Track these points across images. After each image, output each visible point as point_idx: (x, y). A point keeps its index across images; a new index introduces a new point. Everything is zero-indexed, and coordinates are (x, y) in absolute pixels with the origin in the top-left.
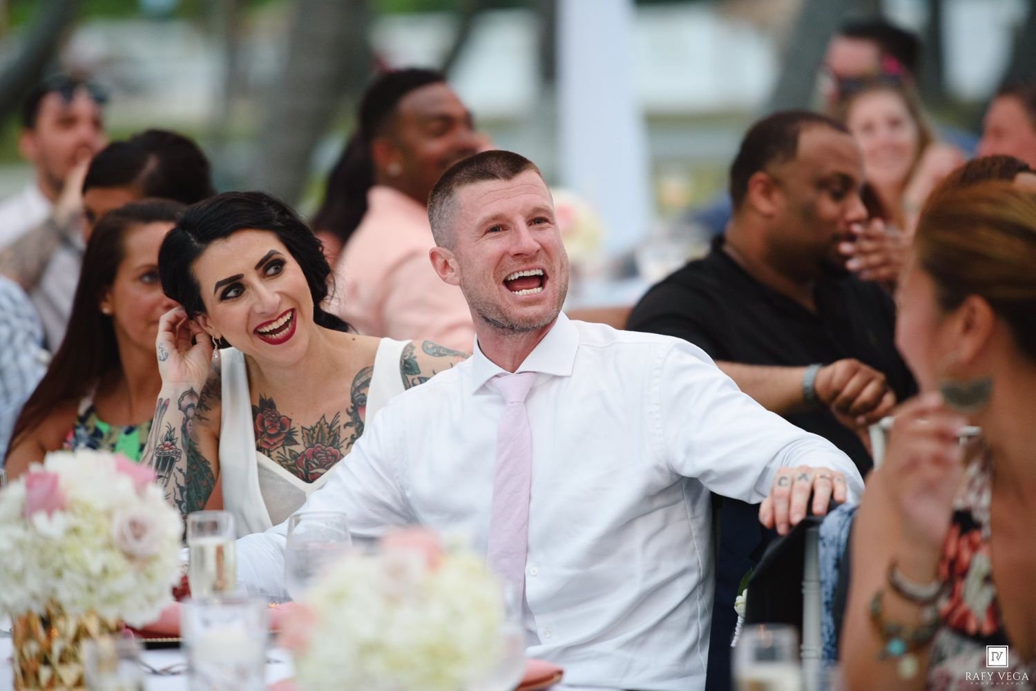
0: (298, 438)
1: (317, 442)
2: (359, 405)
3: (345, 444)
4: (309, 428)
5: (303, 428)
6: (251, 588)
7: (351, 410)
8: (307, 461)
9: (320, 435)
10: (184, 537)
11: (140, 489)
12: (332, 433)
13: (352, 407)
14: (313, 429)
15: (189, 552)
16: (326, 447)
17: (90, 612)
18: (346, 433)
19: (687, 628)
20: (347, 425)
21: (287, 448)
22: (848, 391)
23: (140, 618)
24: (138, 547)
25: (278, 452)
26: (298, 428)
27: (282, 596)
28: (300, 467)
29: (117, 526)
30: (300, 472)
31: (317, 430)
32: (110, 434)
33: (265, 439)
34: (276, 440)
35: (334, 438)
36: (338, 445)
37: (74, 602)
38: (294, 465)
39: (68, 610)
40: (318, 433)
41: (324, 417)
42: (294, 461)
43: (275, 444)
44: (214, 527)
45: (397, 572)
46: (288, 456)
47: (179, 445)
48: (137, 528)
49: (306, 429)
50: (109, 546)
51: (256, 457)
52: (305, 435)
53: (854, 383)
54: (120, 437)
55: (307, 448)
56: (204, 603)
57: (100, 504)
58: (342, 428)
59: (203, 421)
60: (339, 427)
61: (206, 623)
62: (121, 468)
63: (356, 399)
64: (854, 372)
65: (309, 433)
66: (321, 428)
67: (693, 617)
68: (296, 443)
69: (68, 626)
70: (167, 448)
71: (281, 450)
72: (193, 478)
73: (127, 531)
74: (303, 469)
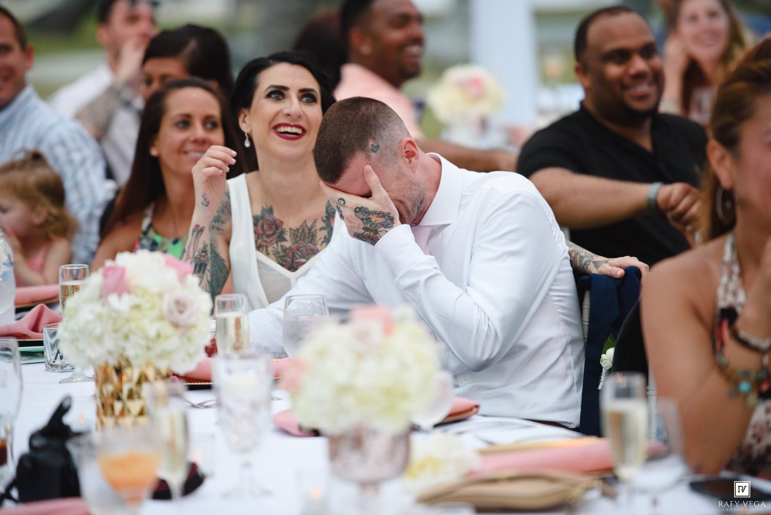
0: (287, 236)
1: (300, 240)
2: (331, 216)
3: (320, 242)
4: (295, 229)
5: (291, 229)
6: (258, 347)
7: (325, 219)
8: (293, 253)
9: (302, 234)
10: (212, 312)
11: (182, 278)
12: (311, 234)
13: (326, 217)
14: (297, 230)
15: (216, 322)
16: (307, 243)
17: (148, 364)
18: (321, 234)
19: (566, 376)
20: (322, 229)
21: (279, 244)
22: (681, 207)
23: (183, 368)
24: (182, 319)
25: (274, 248)
26: (287, 229)
27: (280, 351)
28: (288, 257)
29: (167, 303)
30: (288, 261)
31: (300, 231)
32: (163, 244)
33: (265, 239)
34: (271, 239)
35: (312, 236)
36: (315, 243)
37: (137, 356)
38: (284, 256)
39: (133, 362)
40: (301, 233)
41: (305, 221)
42: (284, 253)
43: (271, 241)
44: (233, 306)
45: (363, 336)
46: (280, 250)
47: (209, 255)
48: (180, 306)
49: (293, 230)
50: (161, 318)
51: (255, 255)
52: (292, 234)
53: (686, 201)
54: (169, 245)
55: (293, 244)
56: (228, 358)
57: (155, 289)
58: (318, 231)
59: (221, 231)
60: (316, 230)
61: (229, 372)
62: (168, 263)
63: (329, 211)
64: (686, 193)
65: (295, 233)
66: (303, 230)
67: (569, 367)
68: (285, 240)
69: (133, 374)
70: (202, 258)
71: (275, 245)
72: (215, 273)
73: (174, 307)
74: (290, 259)
